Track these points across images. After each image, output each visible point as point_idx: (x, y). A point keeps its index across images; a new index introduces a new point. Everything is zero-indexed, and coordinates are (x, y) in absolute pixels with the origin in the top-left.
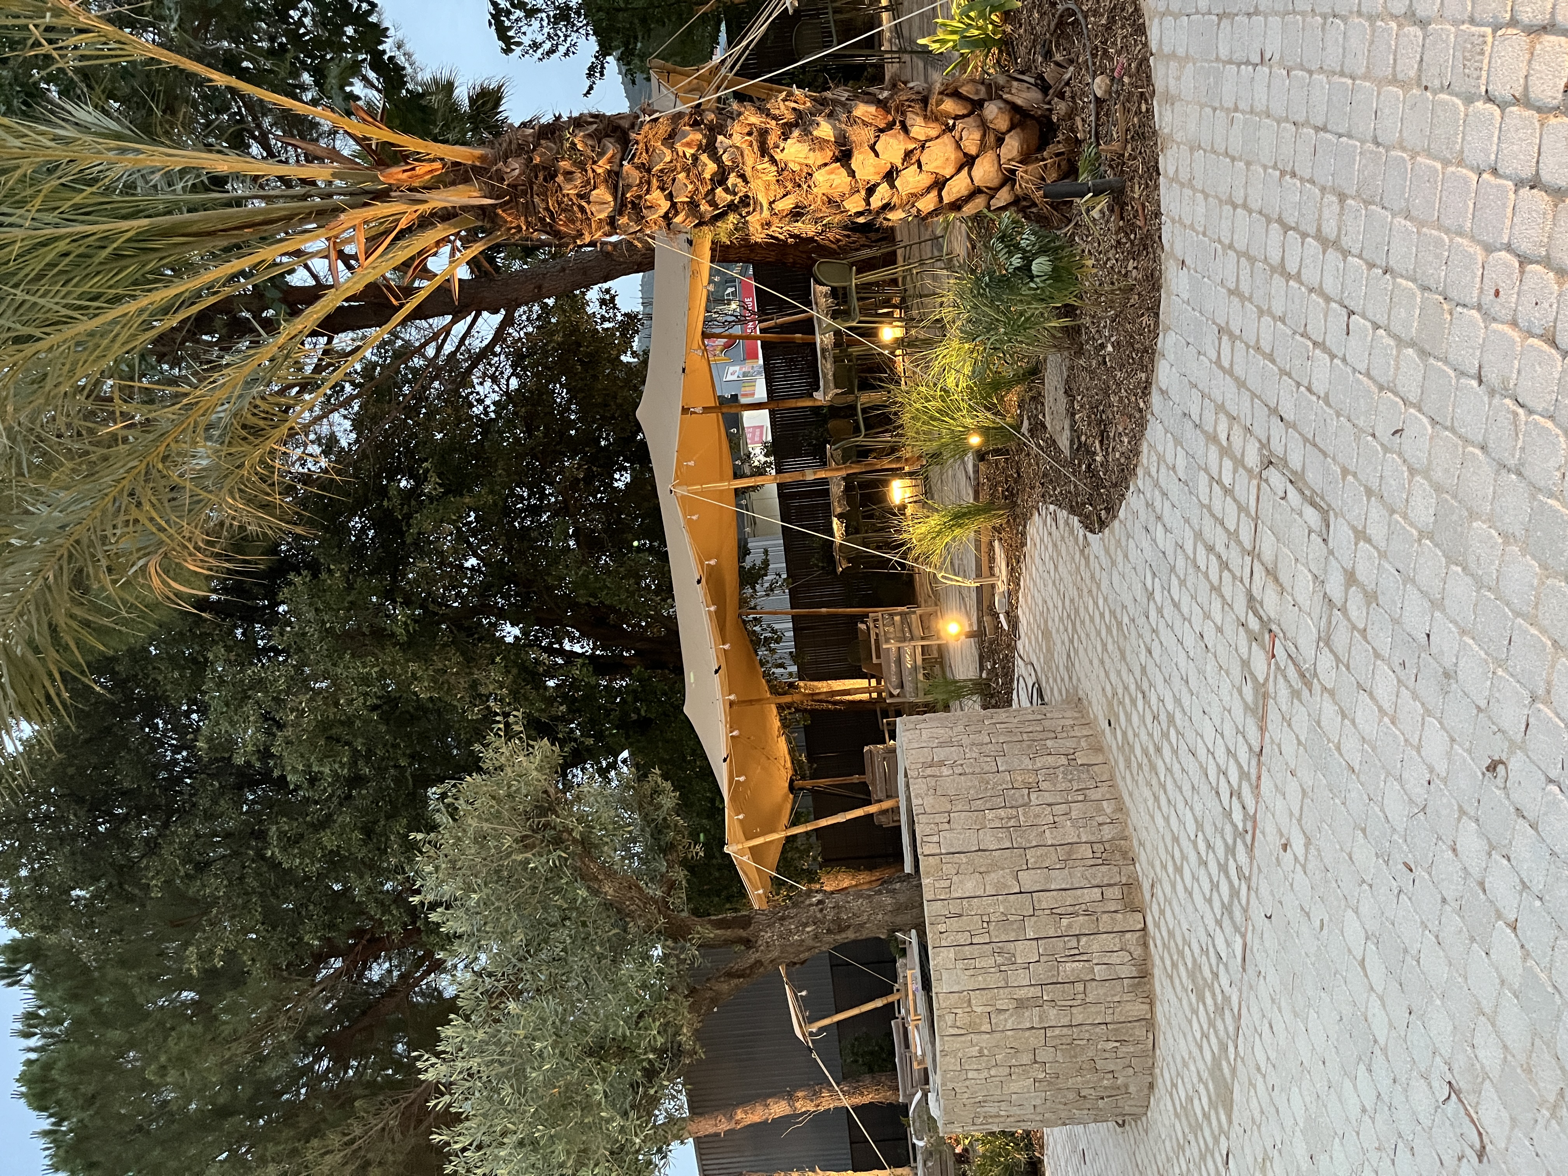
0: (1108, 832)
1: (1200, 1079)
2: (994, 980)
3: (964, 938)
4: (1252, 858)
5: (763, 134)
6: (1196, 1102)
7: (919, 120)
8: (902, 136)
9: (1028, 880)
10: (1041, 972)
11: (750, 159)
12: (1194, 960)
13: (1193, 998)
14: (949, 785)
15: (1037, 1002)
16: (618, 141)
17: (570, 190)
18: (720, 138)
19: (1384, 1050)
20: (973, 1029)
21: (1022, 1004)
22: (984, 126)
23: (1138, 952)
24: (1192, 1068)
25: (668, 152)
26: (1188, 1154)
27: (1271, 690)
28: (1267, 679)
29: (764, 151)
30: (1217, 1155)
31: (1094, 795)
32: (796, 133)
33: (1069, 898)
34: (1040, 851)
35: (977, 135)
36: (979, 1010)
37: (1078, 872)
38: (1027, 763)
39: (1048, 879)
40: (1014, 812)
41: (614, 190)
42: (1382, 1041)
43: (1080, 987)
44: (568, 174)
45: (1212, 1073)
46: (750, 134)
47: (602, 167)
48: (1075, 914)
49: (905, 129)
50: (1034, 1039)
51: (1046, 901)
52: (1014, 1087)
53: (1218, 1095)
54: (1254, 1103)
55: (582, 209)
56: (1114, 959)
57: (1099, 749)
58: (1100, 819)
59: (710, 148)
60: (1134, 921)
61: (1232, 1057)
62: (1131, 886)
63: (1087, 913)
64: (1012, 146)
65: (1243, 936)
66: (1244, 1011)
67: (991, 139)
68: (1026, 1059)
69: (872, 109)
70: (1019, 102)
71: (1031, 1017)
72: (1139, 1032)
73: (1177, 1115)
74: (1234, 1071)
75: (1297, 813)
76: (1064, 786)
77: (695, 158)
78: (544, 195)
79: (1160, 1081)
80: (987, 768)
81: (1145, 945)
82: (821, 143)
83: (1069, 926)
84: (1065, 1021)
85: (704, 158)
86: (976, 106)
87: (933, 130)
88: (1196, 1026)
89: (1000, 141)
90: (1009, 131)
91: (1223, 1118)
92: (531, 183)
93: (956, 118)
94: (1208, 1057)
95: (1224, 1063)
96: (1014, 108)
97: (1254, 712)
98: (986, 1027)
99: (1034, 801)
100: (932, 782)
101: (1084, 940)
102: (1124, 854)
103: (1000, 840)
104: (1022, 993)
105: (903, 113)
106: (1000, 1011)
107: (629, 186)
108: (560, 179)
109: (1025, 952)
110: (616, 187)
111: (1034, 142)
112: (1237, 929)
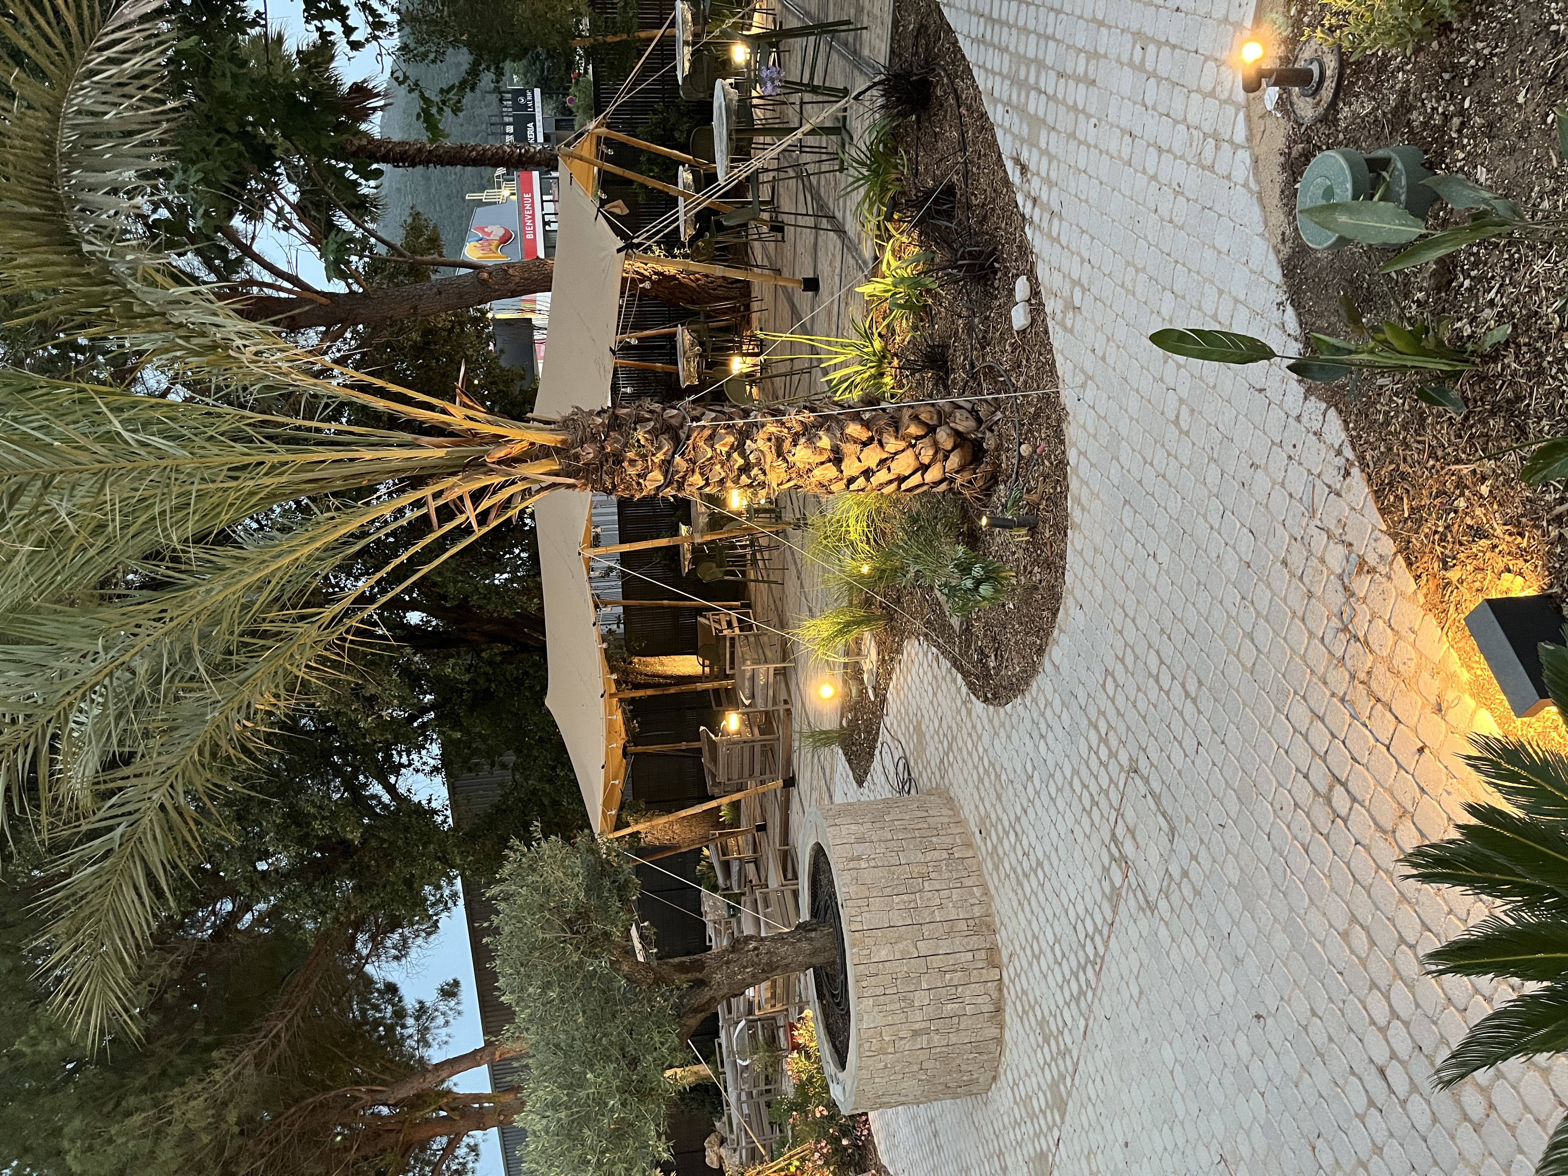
0: (977, 911)
1: (1040, 1088)
2: (899, 1018)
3: (880, 990)
4: (1098, 980)
5: (779, 441)
6: (1035, 1101)
7: (892, 440)
8: (879, 449)
9: (924, 948)
10: (930, 1011)
11: (770, 457)
12: (1043, 1017)
13: (1040, 1039)
14: (868, 876)
15: (927, 1032)
16: (671, 439)
17: (632, 471)
18: (748, 442)
19: (1182, 1123)
20: (882, 1051)
21: (916, 1033)
22: (935, 444)
23: (995, 995)
24: (1034, 1079)
25: (709, 450)
26: (1023, 1130)
27: (1124, 893)
28: (1121, 887)
29: (780, 454)
30: (1049, 1138)
31: (968, 882)
32: (803, 440)
33: (951, 960)
34: (932, 926)
35: (931, 452)
36: (887, 1039)
37: (957, 941)
38: (920, 857)
39: (937, 947)
40: (912, 897)
41: (666, 474)
42: (1181, 1118)
43: (955, 1020)
44: (632, 462)
45: (1050, 1087)
46: (769, 440)
47: (660, 456)
48: (956, 971)
49: (881, 444)
50: (922, 1055)
51: (936, 962)
52: (904, 1085)
53: (1054, 1102)
54: (1084, 1118)
55: (639, 484)
56: (980, 1000)
57: (969, 845)
58: (972, 901)
59: (739, 447)
60: (994, 974)
61: (1069, 1085)
62: (993, 950)
63: (963, 970)
64: (954, 461)
65: (1087, 1020)
66: (1081, 1062)
67: (940, 456)
68: (916, 1068)
69: (859, 427)
70: (961, 429)
71: (923, 1041)
72: (992, 1046)
73: (1015, 1102)
74: (1069, 1094)
75: (1136, 972)
76: (946, 876)
77: (729, 455)
78: (611, 473)
79: (1003, 1077)
80: (893, 862)
81: (1000, 990)
82: (822, 450)
83: (951, 979)
84: (944, 1043)
85: (735, 455)
86: (931, 430)
87: (902, 445)
88: (1039, 1055)
89: (946, 458)
90: (953, 450)
91: (1057, 1118)
92: (602, 466)
93: (917, 438)
94: (1049, 1078)
95: (1062, 1087)
96: (957, 433)
97: (1110, 900)
98: (891, 1050)
99: (927, 888)
100: (854, 873)
101: (960, 989)
102: (988, 927)
103: (904, 918)
104: (916, 1026)
105: (881, 434)
106: (902, 1038)
107: (678, 472)
108: (625, 464)
109: (921, 998)
110: (667, 471)
111: (969, 458)
112: (1081, 1014)
